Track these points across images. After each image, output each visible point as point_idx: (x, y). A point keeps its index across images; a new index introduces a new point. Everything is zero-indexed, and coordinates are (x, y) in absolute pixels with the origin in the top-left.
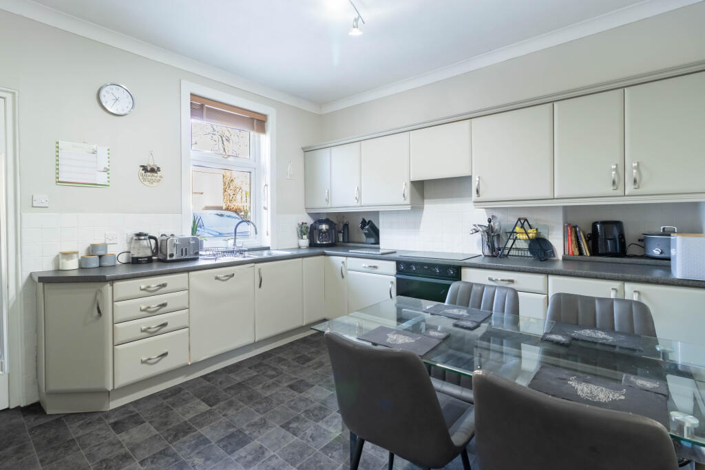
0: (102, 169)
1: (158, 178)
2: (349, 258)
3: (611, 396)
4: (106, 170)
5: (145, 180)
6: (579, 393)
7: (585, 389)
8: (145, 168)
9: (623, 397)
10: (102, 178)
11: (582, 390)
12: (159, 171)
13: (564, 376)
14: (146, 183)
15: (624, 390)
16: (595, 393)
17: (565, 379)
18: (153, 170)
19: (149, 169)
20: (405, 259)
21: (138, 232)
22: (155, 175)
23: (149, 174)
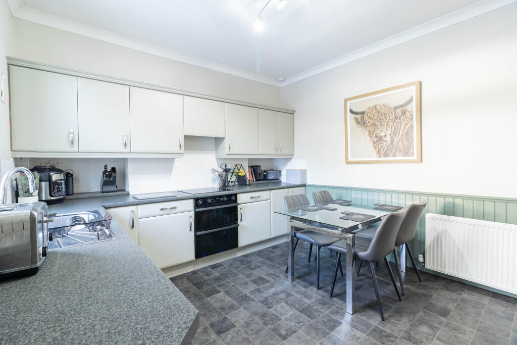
2: (140, 207)
20: (202, 196)
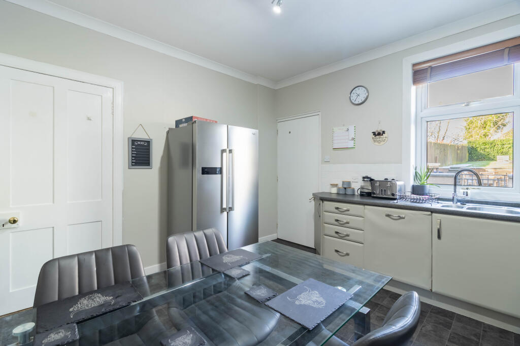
0: (351, 139)
1: (384, 138)
3: (79, 305)
4: (353, 139)
5: (375, 141)
6: (100, 295)
7: (98, 299)
8: (374, 133)
9: (71, 310)
10: (351, 144)
11: (99, 297)
12: (384, 133)
13: (119, 299)
14: (377, 143)
15: (72, 317)
16: (91, 301)
17: (116, 298)
18: (379, 134)
19: (376, 133)
21: (364, 176)
22: (382, 137)
23: (378, 137)
